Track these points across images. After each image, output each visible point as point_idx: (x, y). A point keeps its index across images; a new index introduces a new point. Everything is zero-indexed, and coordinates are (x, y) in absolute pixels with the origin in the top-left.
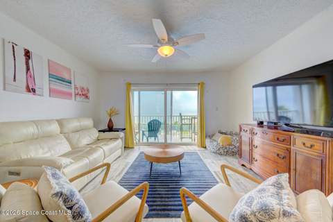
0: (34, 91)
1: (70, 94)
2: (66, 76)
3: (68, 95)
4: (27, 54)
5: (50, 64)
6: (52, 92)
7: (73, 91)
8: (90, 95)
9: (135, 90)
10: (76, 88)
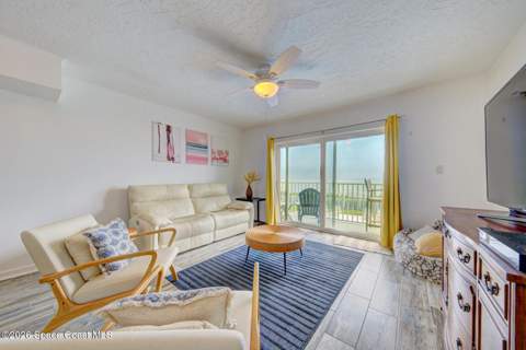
0: (173, 159)
1: (207, 159)
2: (202, 142)
3: (205, 160)
4: (169, 129)
5: (188, 133)
6: (189, 159)
7: (209, 156)
8: (229, 158)
9: (281, 146)
10: (213, 152)
